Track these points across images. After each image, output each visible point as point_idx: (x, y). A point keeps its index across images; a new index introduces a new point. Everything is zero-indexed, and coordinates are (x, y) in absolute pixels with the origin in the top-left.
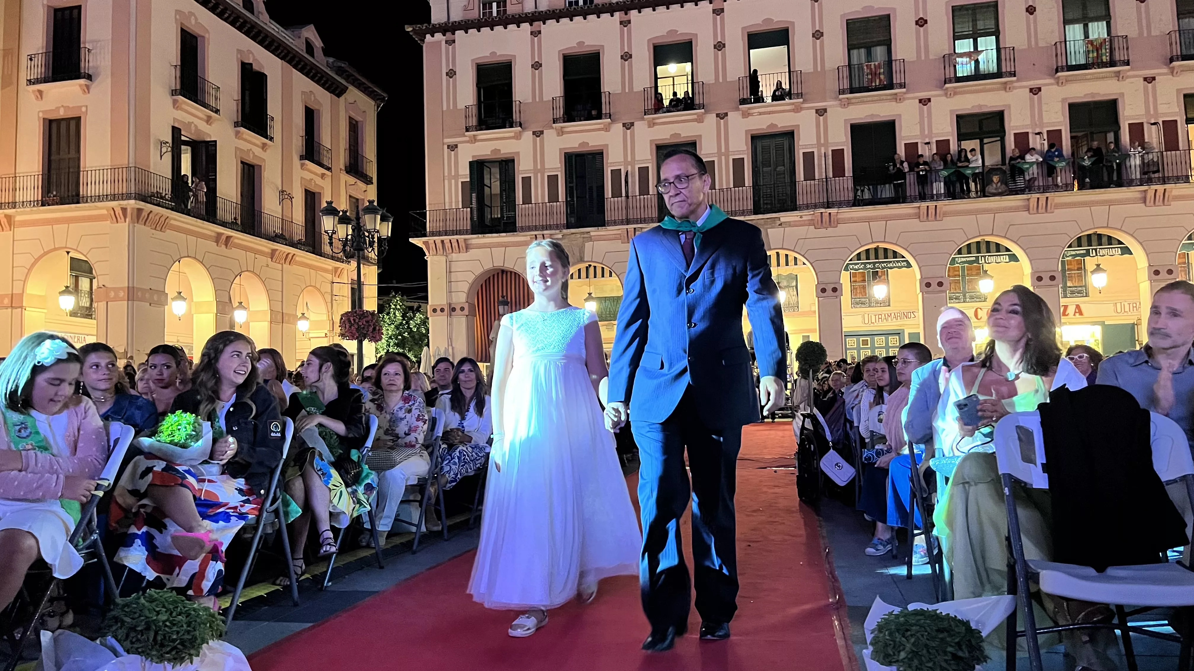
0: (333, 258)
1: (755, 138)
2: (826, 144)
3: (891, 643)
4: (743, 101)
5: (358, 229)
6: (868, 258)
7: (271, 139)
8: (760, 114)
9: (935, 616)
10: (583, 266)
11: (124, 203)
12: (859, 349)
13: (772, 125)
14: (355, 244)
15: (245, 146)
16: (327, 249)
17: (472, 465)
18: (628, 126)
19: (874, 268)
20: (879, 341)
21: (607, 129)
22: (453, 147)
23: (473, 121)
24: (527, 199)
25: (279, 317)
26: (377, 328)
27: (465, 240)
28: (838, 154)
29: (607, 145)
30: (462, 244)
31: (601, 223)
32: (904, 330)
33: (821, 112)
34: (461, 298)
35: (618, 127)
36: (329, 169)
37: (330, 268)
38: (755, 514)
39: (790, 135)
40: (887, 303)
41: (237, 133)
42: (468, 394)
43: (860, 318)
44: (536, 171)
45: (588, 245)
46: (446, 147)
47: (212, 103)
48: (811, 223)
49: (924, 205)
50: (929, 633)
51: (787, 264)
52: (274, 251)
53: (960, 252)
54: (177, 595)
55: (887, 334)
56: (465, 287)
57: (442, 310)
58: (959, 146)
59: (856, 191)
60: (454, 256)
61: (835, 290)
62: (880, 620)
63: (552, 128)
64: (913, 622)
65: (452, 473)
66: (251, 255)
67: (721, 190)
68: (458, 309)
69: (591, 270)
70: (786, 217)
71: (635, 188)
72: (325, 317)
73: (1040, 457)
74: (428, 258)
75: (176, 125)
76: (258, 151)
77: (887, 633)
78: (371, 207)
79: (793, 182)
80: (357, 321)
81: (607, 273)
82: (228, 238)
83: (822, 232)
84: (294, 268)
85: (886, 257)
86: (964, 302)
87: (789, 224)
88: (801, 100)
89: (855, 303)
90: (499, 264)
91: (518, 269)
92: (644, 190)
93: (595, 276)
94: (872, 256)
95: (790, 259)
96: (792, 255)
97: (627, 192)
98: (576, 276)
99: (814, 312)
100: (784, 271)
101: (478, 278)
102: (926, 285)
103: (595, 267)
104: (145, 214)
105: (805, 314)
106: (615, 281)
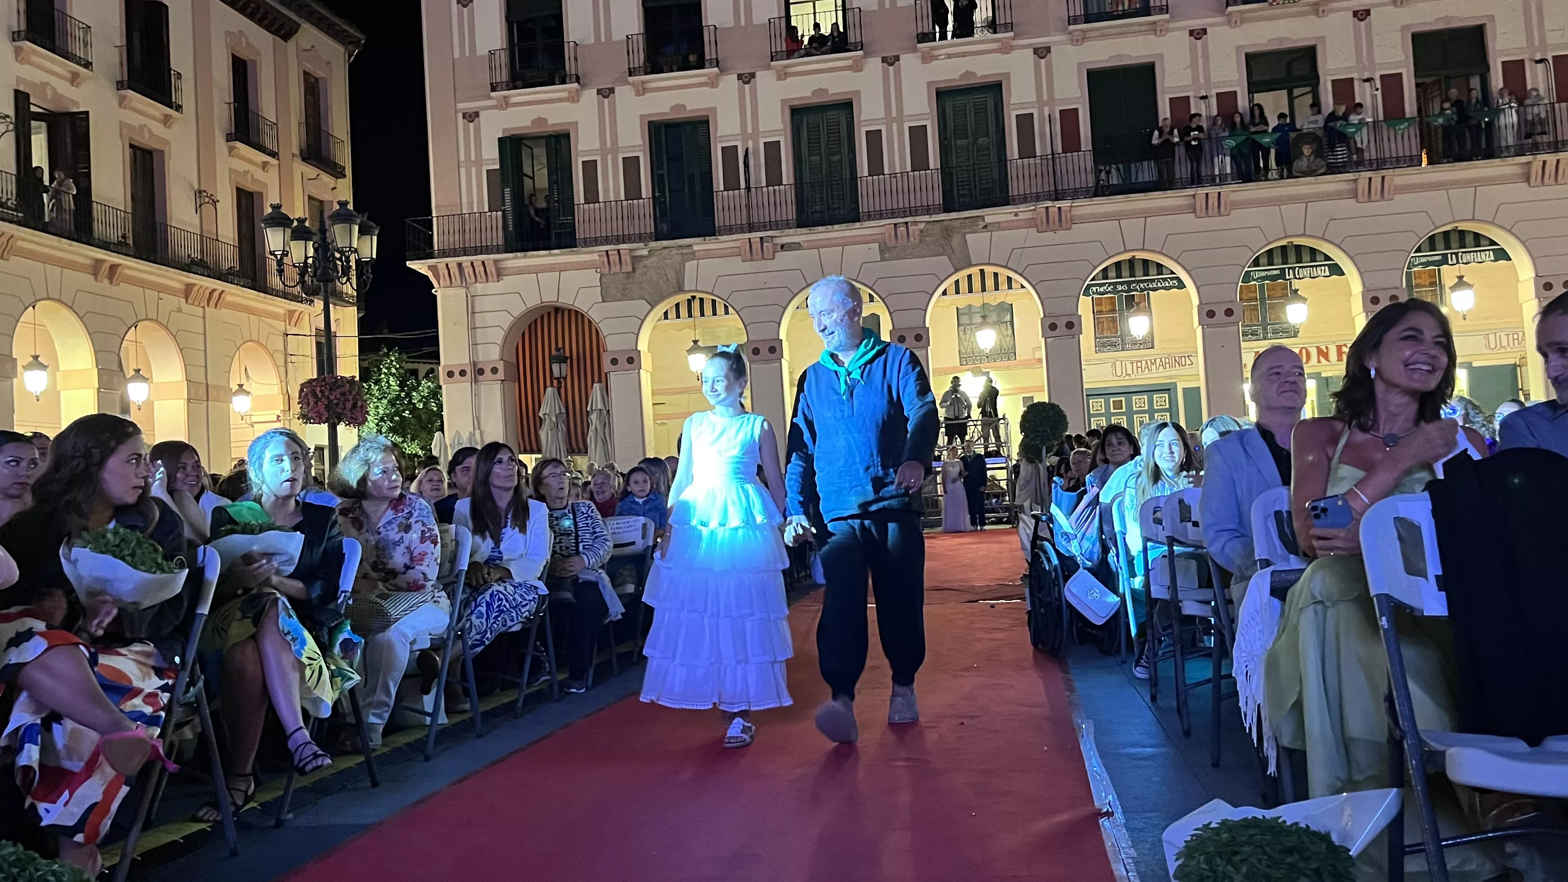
0: (285, 296)
1: (943, 95)
2: (1051, 101)
3: (1210, 874)
4: (925, 37)
5: (324, 248)
6: (1118, 276)
7: (179, 108)
8: (949, 56)
9: (1275, 828)
10: (682, 298)
13: (968, 74)
14: (319, 272)
15: (136, 120)
16: (275, 281)
17: (514, 614)
18: (747, 78)
19: (1129, 290)
20: (1139, 402)
21: (713, 83)
22: (472, 117)
23: (503, 75)
24: (592, 196)
25: (202, 391)
26: (359, 404)
27: (496, 262)
28: (1069, 117)
29: (714, 109)
30: (491, 268)
31: (708, 230)
32: (1175, 384)
33: (1042, 52)
34: (491, 353)
35: (731, 80)
36: (274, 155)
37: (281, 311)
38: (965, 674)
39: (995, 88)
40: (1148, 343)
41: (122, 102)
43: (1108, 367)
44: (603, 151)
45: (690, 266)
46: (460, 115)
47: (79, 52)
48: (1031, 223)
49: (1201, 191)
50: (1269, 856)
51: (997, 288)
52: (189, 287)
53: (1257, 262)
54: (25, 849)
55: (1150, 390)
56: (498, 336)
57: (463, 373)
58: (1251, 100)
59: (1097, 172)
60: (479, 287)
61: (1070, 325)
62: (1189, 838)
63: (628, 83)
64: (1244, 839)
66: (151, 294)
67: (893, 175)
68: (488, 371)
69: (696, 305)
70: (993, 215)
71: (759, 175)
72: (275, 390)
73: (1433, 566)
74: (439, 292)
75: (21, 88)
76: (158, 129)
77: (1202, 858)
78: (343, 212)
79: (1003, 162)
80: (327, 393)
81: (720, 309)
82: (114, 268)
83: (1049, 237)
84: (224, 313)
85: (1146, 274)
86: (1265, 338)
87: (998, 226)
88: (1011, 34)
89: (1102, 345)
90: (550, 297)
91: (582, 305)
92: (774, 178)
93: (702, 315)
94: (1125, 272)
95: (1002, 279)
96: (1004, 273)
97: (747, 181)
98: (672, 314)
99: (1040, 360)
100: (993, 298)
101: (518, 321)
102: (1208, 314)
103: (701, 300)
105: (1026, 364)
106: (733, 318)
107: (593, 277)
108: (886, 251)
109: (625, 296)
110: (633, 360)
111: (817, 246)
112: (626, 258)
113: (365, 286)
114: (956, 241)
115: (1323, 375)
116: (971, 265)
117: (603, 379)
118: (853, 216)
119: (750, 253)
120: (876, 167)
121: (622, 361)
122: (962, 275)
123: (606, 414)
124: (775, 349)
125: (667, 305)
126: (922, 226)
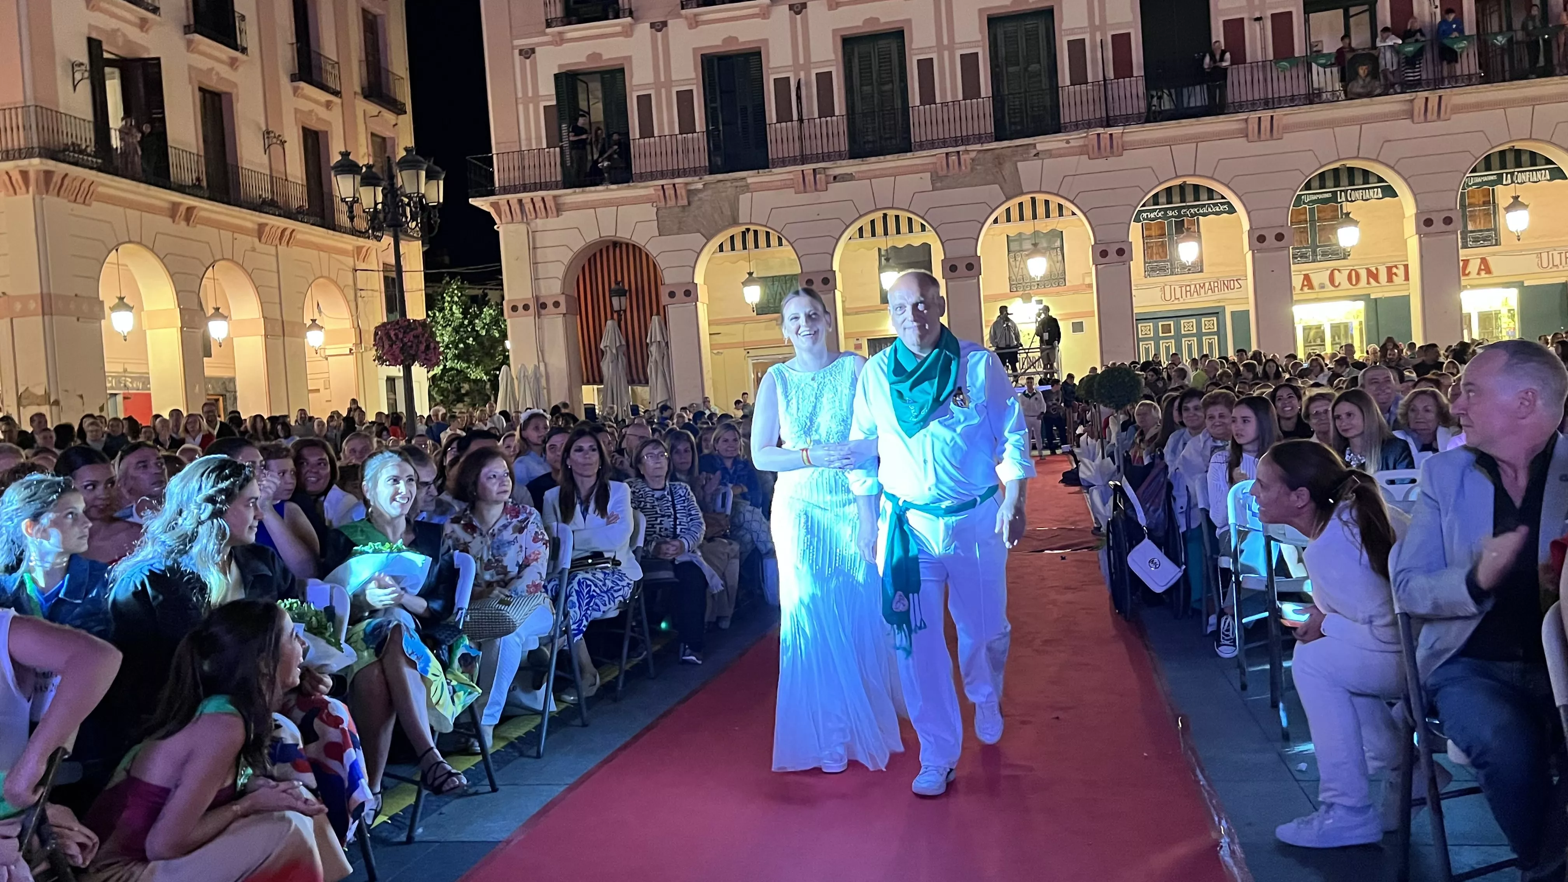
0: (353, 232)
1: (994, 21)
2: (1103, 26)
5: (392, 193)
6: (1169, 202)
7: (244, 50)
10: (737, 230)
11: (24, 163)
12: (1157, 339)
14: (389, 216)
15: (203, 63)
16: (343, 219)
18: (798, 9)
19: (1179, 216)
20: (1188, 326)
21: (763, 15)
22: (528, 53)
23: (558, 11)
24: (647, 130)
25: (278, 327)
26: (432, 345)
27: (555, 197)
28: (1121, 42)
29: (767, 40)
30: (550, 203)
31: (762, 163)
32: (1224, 307)
34: (553, 288)
35: (783, 10)
36: (337, 93)
37: (350, 248)
38: (1048, 649)
39: (1046, 14)
40: (1198, 267)
41: (189, 46)
42: (586, 485)
43: (1157, 292)
44: (657, 85)
45: (744, 199)
46: (517, 52)
48: (1083, 151)
49: (1254, 115)
51: (1048, 216)
52: (261, 227)
53: (1308, 187)
55: (1198, 314)
56: (559, 271)
57: (526, 307)
58: (1306, 20)
59: (1149, 98)
60: (539, 223)
61: (1120, 252)
63: (681, 16)
66: (226, 235)
67: (944, 104)
68: (550, 305)
69: (750, 237)
70: (1044, 143)
71: (812, 107)
72: (347, 324)
74: (500, 227)
75: (94, 35)
76: (224, 71)
78: (410, 158)
79: (1054, 88)
80: (401, 336)
81: (774, 241)
82: (190, 210)
83: (1101, 164)
84: (295, 250)
85: (1197, 199)
86: (1314, 261)
87: (1050, 154)
89: (1151, 270)
90: (608, 232)
91: (639, 239)
92: (826, 109)
93: (757, 246)
94: (1176, 198)
95: (1053, 207)
96: (1054, 200)
97: (800, 113)
98: (727, 246)
99: (1090, 286)
100: (1044, 226)
101: (578, 255)
102: (1259, 239)
103: (756, 232)
104: (57, 179)
105: (1076, 290)
106: (787, 250)
107: (650, 211)
108: (939, 180)
109: (681, 230)
110: (690, 293)
111: (871, 177)
112: (682, 192)
113: (434, 229)
114: (1007, 168)
115: (1372, 297)
116: (1022, 193)
117: (662, 312)
118: (906, 147)
119: (804, 185)
120: (928, 96)
121: (680, 294)
122: (1013, 203)
123: (665, 345)
124: (828, 281)
125: (722, 237)
126: (973, 155)
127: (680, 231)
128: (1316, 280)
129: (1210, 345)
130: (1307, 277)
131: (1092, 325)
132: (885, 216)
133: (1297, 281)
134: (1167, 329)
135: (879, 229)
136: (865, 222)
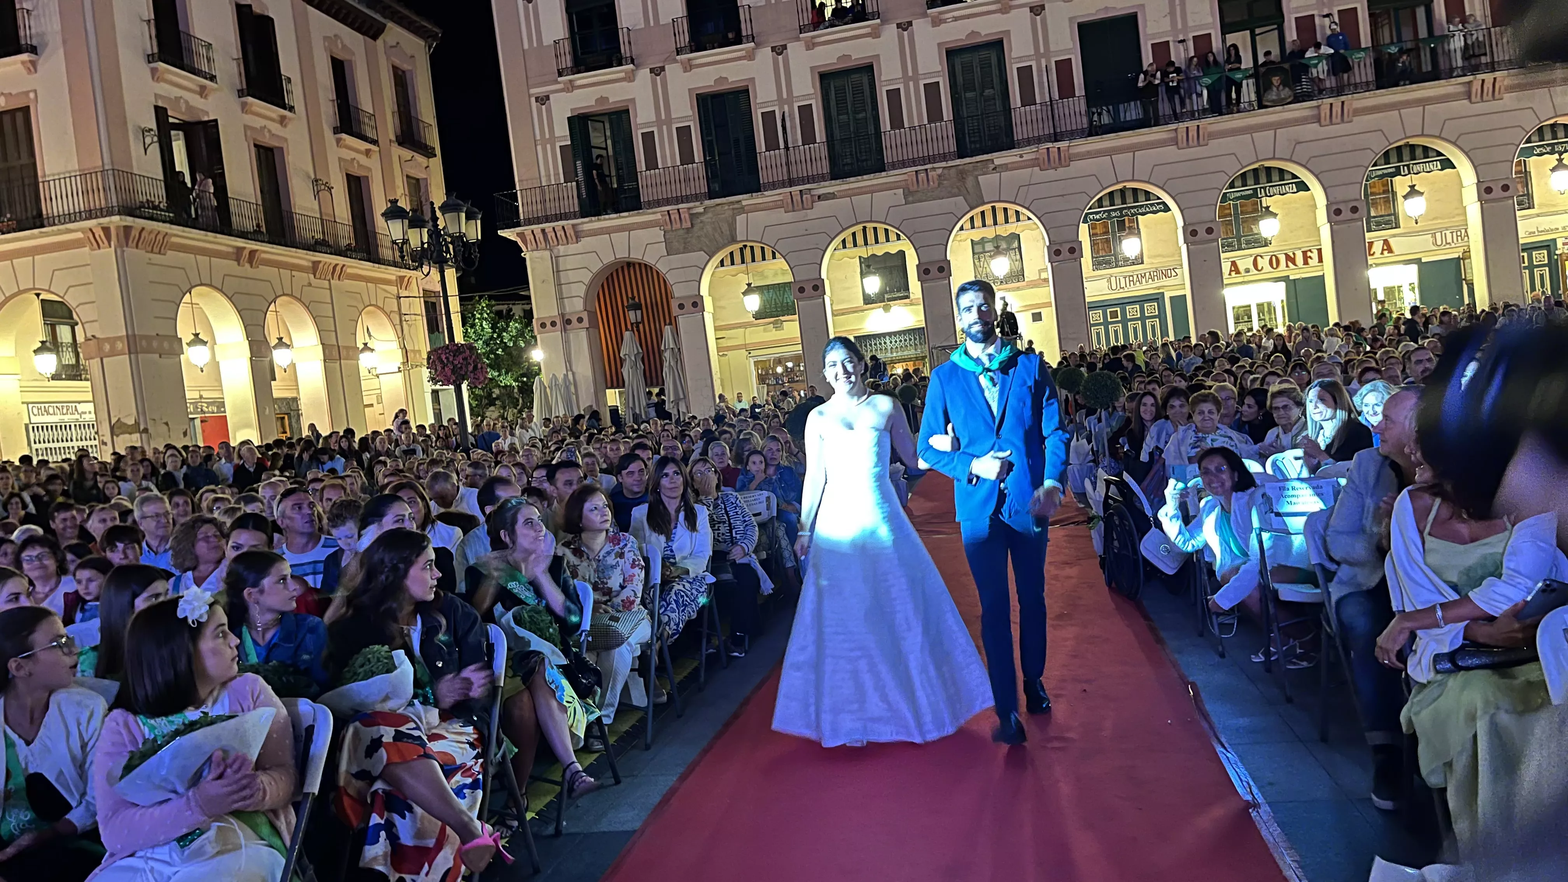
0: (395, 265)
1: (952, 54)
2: (1047, 54)
4: (932, 4)
5: (435, 233)
6: (1112, 204)
7: (291, 109)
8: (956, 19)
10: (735, 247)
11: (105, 221)
12: (1106, 324)
13: (973, 34)
14: (435, 255)
15: (258, 123)
16: (386, 253)
18: (779, 50)
19: (1121, 216)
20: (1133, 311)
21: (750, 56)
22: (543, 100)
23: (567, 61)
24: (652, 163)
25: (335, 352)
26: (479, 366)
27: (574, 226)
28: (1064, 67)
29: (752, 80)
30: (570, 232)
31: (754, 186)
32: (1163, 293)
33: (1037, 10)
34: (576, 305)
35: (765, 53)
36: (374, 142)
37: (394, 278)
39: (997, 45)
40: (1140, 260)
41: (244, 106)
42: (672, 505)
43: (1105, 283)
44: (659, 122)
45: (740, 219)
46: (533, 100)
47: (205, 68)
48: (1035, 163)
51: (1007, 222)
52: (315, 264)
53: (1232, 186)
55: (1141, 301)
56: (581, 290)
57: (553, 324)
58: (1224, 41)
59: (1089, 114)
60: (562, 250)
61: (1072, 250)
63: (676, 61)
65: (672, 624)
66: (285, 273)
67: (912, 128)
68: (574, 321)
69: (748, 252)
70: (1001, 158)
71: (796, 135)
72: (394, 345)
74: (527, 255)
75: (160, 104)
76: (275, 128)
78: (451, 202)
79: (1007, 110)
80: (451, 359)
81: (768, 254)
82: (253, 253)
83: (1051, 174)
84: (346, 284)
85: (1136, 200)
86: (1240, 249)
87: (1005, 167)
89: (1098, 264)
90: (622, 254)
91: (649, 260)
92: (808, 137)
93: (753, 260)
94: (1118, 200)
95: (1011, 213)
96: (1012, 208)
97: (786, 142)
98: (727, 262)
99: (1048, 280)
100: (1004, 230)
101: (596, 276)
102: (1191, 233)
103: (752, 247)
104: (135, 233)
105: (1034, 284)
106: (780, 263)
107: (658, 234)
108: (910, 195)
110: (697, 304)
111: (851, 194)
112: (685, 215)
113: (474, 263)
114: (970, 182)
115: (1291, 278)
116: (984, 203)
117: (673, 322)
118: (880, 167)
119: (792, 206)
120: (897, 121)
121: (688, 306)
122: (976, 212)
123: (678, 352)
124: (818, 287)
125: (723, 254)
126: (939, 171)
127: (686, 250)
128: (1242, 265)
129: (1153, 327)
130: (1234, 263)
131: (1049, 315)
132: (865, 228)
133: (1226, 267)
134: (1114, 315)
135: (860, 239)
136: (847, 234)
